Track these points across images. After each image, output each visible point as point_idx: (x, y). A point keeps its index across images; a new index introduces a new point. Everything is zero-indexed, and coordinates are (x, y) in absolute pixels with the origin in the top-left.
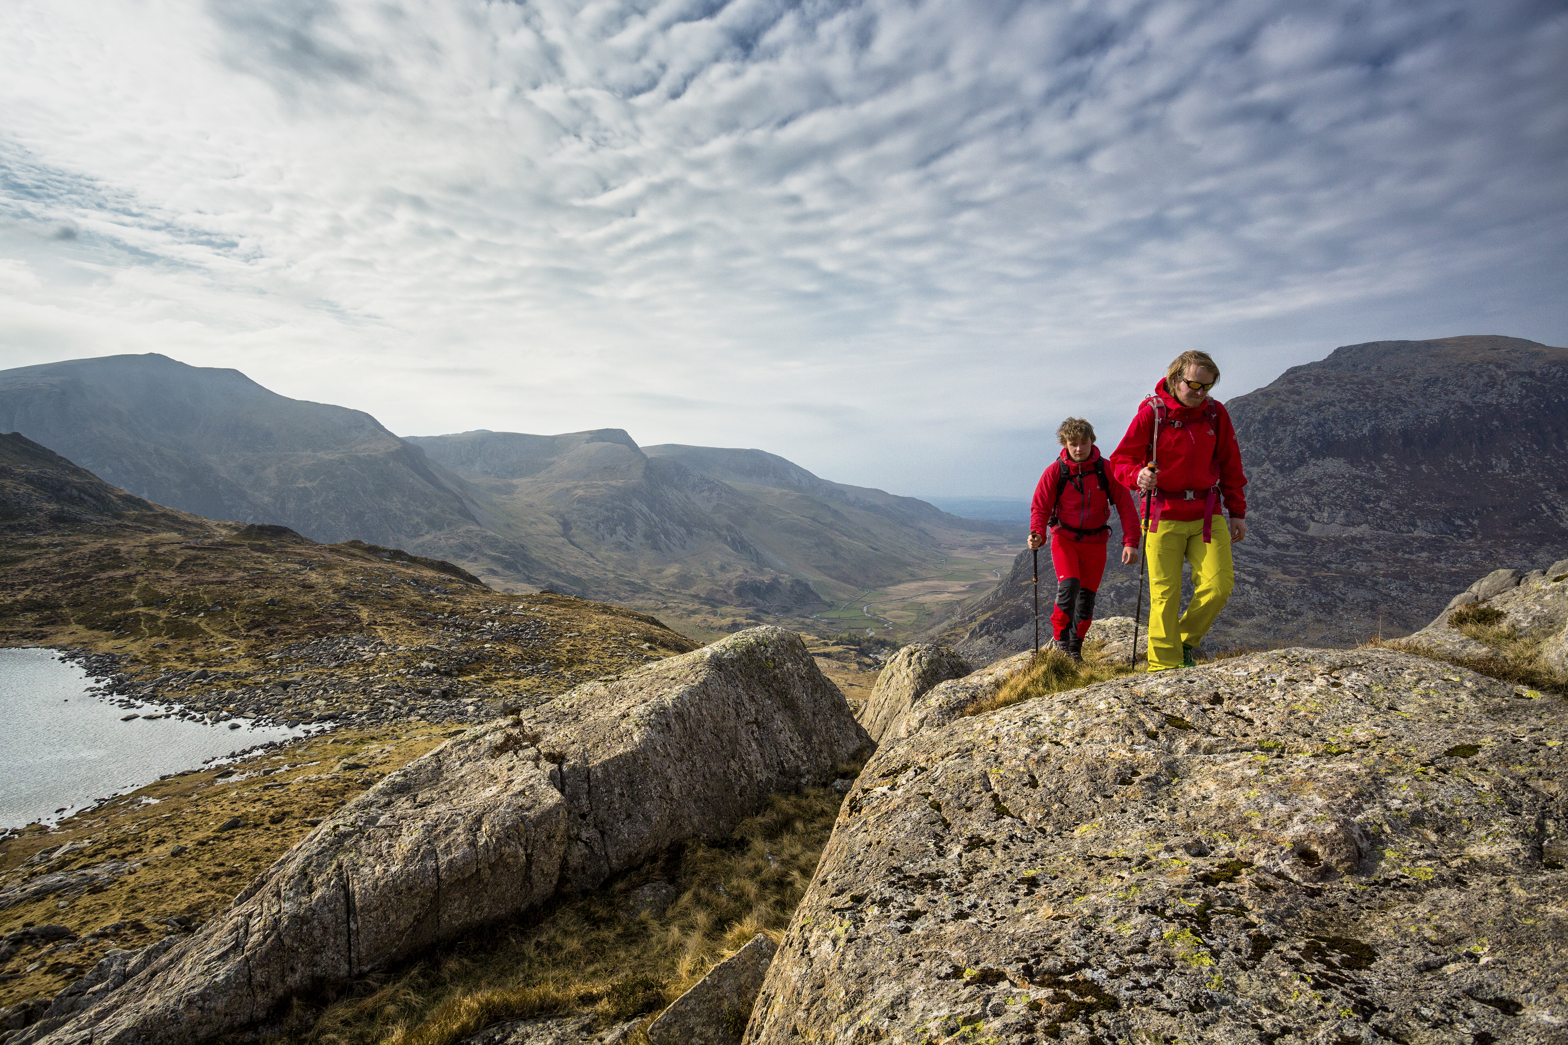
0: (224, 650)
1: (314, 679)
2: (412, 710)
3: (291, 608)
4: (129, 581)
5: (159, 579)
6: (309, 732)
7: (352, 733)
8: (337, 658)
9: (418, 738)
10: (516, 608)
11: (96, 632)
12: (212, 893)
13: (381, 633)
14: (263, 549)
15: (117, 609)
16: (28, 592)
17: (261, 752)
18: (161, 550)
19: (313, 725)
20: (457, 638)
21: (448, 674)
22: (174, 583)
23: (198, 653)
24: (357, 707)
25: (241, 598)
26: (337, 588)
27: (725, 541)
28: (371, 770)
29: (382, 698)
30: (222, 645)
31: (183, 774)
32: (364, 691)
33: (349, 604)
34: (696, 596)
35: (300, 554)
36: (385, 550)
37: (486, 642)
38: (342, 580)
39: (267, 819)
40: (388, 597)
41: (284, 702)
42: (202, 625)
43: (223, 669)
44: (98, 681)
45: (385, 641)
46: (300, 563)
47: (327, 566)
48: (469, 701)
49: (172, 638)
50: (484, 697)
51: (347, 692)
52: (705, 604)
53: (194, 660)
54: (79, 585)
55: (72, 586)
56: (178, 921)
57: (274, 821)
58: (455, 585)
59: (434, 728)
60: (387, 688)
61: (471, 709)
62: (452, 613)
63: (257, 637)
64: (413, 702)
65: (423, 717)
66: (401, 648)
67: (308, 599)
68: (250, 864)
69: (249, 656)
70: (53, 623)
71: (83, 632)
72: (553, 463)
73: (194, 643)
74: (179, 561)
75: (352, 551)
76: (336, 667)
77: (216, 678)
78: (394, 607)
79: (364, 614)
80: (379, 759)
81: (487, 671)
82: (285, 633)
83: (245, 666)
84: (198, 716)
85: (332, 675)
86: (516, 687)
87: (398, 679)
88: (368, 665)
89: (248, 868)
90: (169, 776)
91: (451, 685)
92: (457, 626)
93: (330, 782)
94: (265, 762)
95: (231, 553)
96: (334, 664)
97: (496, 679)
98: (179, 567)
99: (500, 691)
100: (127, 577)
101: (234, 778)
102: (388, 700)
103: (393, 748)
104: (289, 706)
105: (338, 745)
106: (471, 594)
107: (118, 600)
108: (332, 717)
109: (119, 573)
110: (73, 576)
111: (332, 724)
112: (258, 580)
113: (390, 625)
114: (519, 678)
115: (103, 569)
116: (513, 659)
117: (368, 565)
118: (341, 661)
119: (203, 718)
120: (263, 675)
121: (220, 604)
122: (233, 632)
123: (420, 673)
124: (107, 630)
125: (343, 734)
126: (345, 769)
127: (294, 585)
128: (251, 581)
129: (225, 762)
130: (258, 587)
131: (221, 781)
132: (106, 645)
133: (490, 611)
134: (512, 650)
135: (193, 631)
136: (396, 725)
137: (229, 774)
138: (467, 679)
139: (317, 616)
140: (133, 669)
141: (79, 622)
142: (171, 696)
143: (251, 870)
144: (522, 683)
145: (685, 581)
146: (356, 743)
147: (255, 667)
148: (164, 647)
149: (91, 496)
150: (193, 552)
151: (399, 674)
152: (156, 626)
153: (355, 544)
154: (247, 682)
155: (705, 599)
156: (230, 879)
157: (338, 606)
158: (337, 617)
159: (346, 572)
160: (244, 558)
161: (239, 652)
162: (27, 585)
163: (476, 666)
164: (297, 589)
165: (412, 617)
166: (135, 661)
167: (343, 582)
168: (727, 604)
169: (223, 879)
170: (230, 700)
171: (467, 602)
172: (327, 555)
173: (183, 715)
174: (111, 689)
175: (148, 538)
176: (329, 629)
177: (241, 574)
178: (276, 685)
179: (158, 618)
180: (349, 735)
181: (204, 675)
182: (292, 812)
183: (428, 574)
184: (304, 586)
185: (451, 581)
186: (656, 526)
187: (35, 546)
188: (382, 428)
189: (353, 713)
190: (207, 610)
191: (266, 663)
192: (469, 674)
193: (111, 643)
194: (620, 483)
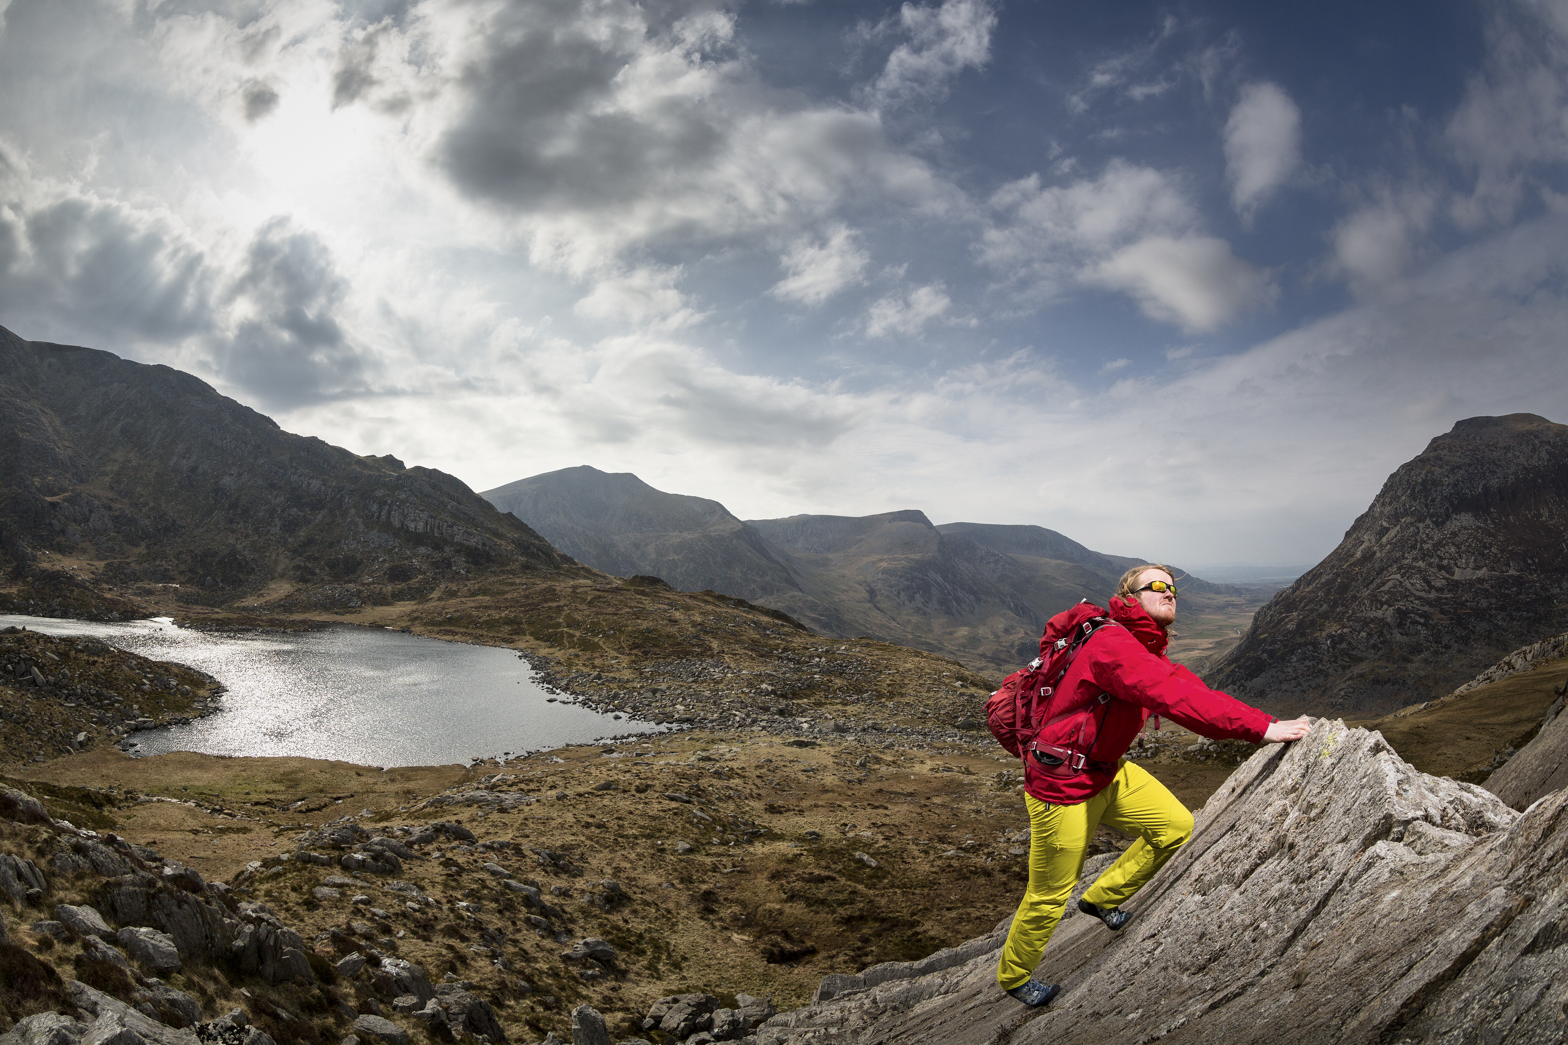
0: (614, 662)
1: (675, 689)
2: (754, 721)
3: (660, 636)
4: (559, 609)
5: (577, 609)
6: (671, 729)
7: (705, 735)
8: (693, 675)
9: (760, 744)
10: (838, 649)
11: (539, 642)
12: (583, 838)
13: (728, 660)
14: (643, 593)
15: (551, 628)
16: (507, 612)
17: (635, 739)
18: (579, 590)
19: (675, 725)
20: (790, 668)
21: (784, 696)
22: (586, 613)
23: (597, 662)
24: (709, 715)
25: (626, 626)
26: (694, 624)
27: (1009, 608)
28: (721, 764)
29: (728, 709)
30: (612, 658)
31: (580, 746)
32: (715, 702)
33: (702, 636)
34: (983, 656)
35: (668, 598)
36: (730, 599)
37: (816, 673)
38: (698, 619)
39: (633, 788)
40: (734, 634)
41: (653, 704)
42: (601, 643)
43: (612, 675)
44: (537, 674)
45: (732, 665)
46: (668, 605)
47: (687, 608)
48: (803, 720)
49: (582, 650)
50: (816, 718)
51: (701, 702)
52: (991, 662)
53: (594, 667)
54: (532, 610)
55: (529, 610)
56: (549, 855)
57: (639, 790)
58: (786, 629)
59: (774, 738)
60: (733, 701)
61: (805, 726)
62: (785, 650)
63: (636, 655)
64: (755, 716)
65: (764, 728)
66: (744, 672)
67: (673, 630)
68: (616, 821)
69: (630, 668)
70: (518, 634)
71: (533, 642)
72: (861, 540)
73: (595, 655)
74: (589, 598)
75: (706, 598)
76: (693, 682)
77: (606, 681)
78: (738, 642)
79: (715, 644)
80: (728, 756)
81: (817, 697)
82: (656, 654)
83: (627, 674)
84: (594, 706)
85: (690, 688)
86: (845, 712)
87: (743, 696)
88: (718, 683)
89: (613, 825)
90: (572, 745)
91: (787, 705)
92: (790, 660)
93: (687, 768)
94: (638, 747)
95: (622, 595)
96: (691, 679)
97: (826, 704)
98: (589, 603)
99: (830, 714)
100: (558, 607)
101: (615, 755)
102: (734, 712)
103: (739, 750)
104: (657, 707)
105: (694, 742)
106: (800, 636)
107: (552, 622)
108: (687, 720)
109: (555, 604)
110: (530, 604)
111: (689, 726)
112: (640, 614)
113: (735, 655)
114: (846, 705)
115: (546, 602)
116: (839, 689)
117: (718, 610)
118: (697, 678)
119: (597, 708)
120: (639, 682)
121: (613, 629)
122: (620, 650)
123: (761, 692)
124: (545, 641)
125: (697, 733)
126: (699, 760)
127: (663, 619)
128: (634, 614)
129: (609, 742)
130: (638, 618)
131: (605, 756)
132: (544, 651)
133: (817, 650)
134: (838, 682)
135: (595, 647)
136: (741, 732)
137: (611, 751)
138: (800, 702)
139: (679, 644)
140: (557, 669)
141: (531, 635)
142: (578, 690)
143: (616, 827)
144: (849, 709)
145: (973, 641)
146: (708, 742)
147: (634, 676)
148: (577, 656)
149: (543, 553)
150: (597, 593)
151: (743, 692)
152: (573, 641)
153: (708, 593)
154: (628, 686)
155: (990, 658)
156: (598, 831)
157: (695, 637)
158: (694, 646)
159: (701, 613)
160: (630, 599)
161: (624, 664)
162: (507, 607)
163: (807, 692)
164: (665, 622)
165: (752, 650)
166: (559, 663)
167: (699, 620)
168: (1009, 662)
169: (593, 829)
170: (616, 696)
171: (797, 641)
172: (687, 600)
173: (584, 704)
174: (543, 680)
175: (572, 583)
176: (687, 653)
177: (628, 610)
178: (648, 691)
179: (574, 636)
180: (702, 735)
181: (599, 677)
182: (654, 786)
183: (765, 619)
184: (670, 621)
185: (783, 625)
186: (949, 594)
187: (513, 584)
188: (728, 513)
189: (705, 719)
190: (604, 632)
191: (641, 673)
192: (801, 698)
193: (547, 650)
194: (918, 556)
